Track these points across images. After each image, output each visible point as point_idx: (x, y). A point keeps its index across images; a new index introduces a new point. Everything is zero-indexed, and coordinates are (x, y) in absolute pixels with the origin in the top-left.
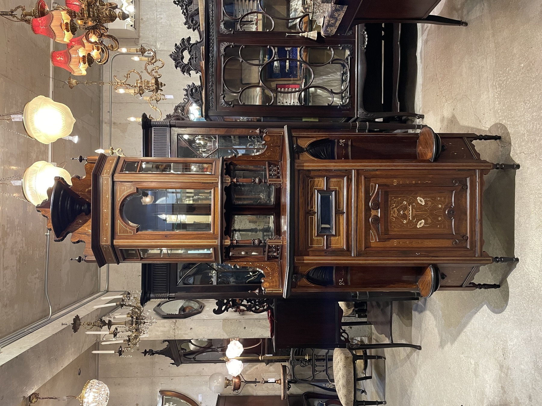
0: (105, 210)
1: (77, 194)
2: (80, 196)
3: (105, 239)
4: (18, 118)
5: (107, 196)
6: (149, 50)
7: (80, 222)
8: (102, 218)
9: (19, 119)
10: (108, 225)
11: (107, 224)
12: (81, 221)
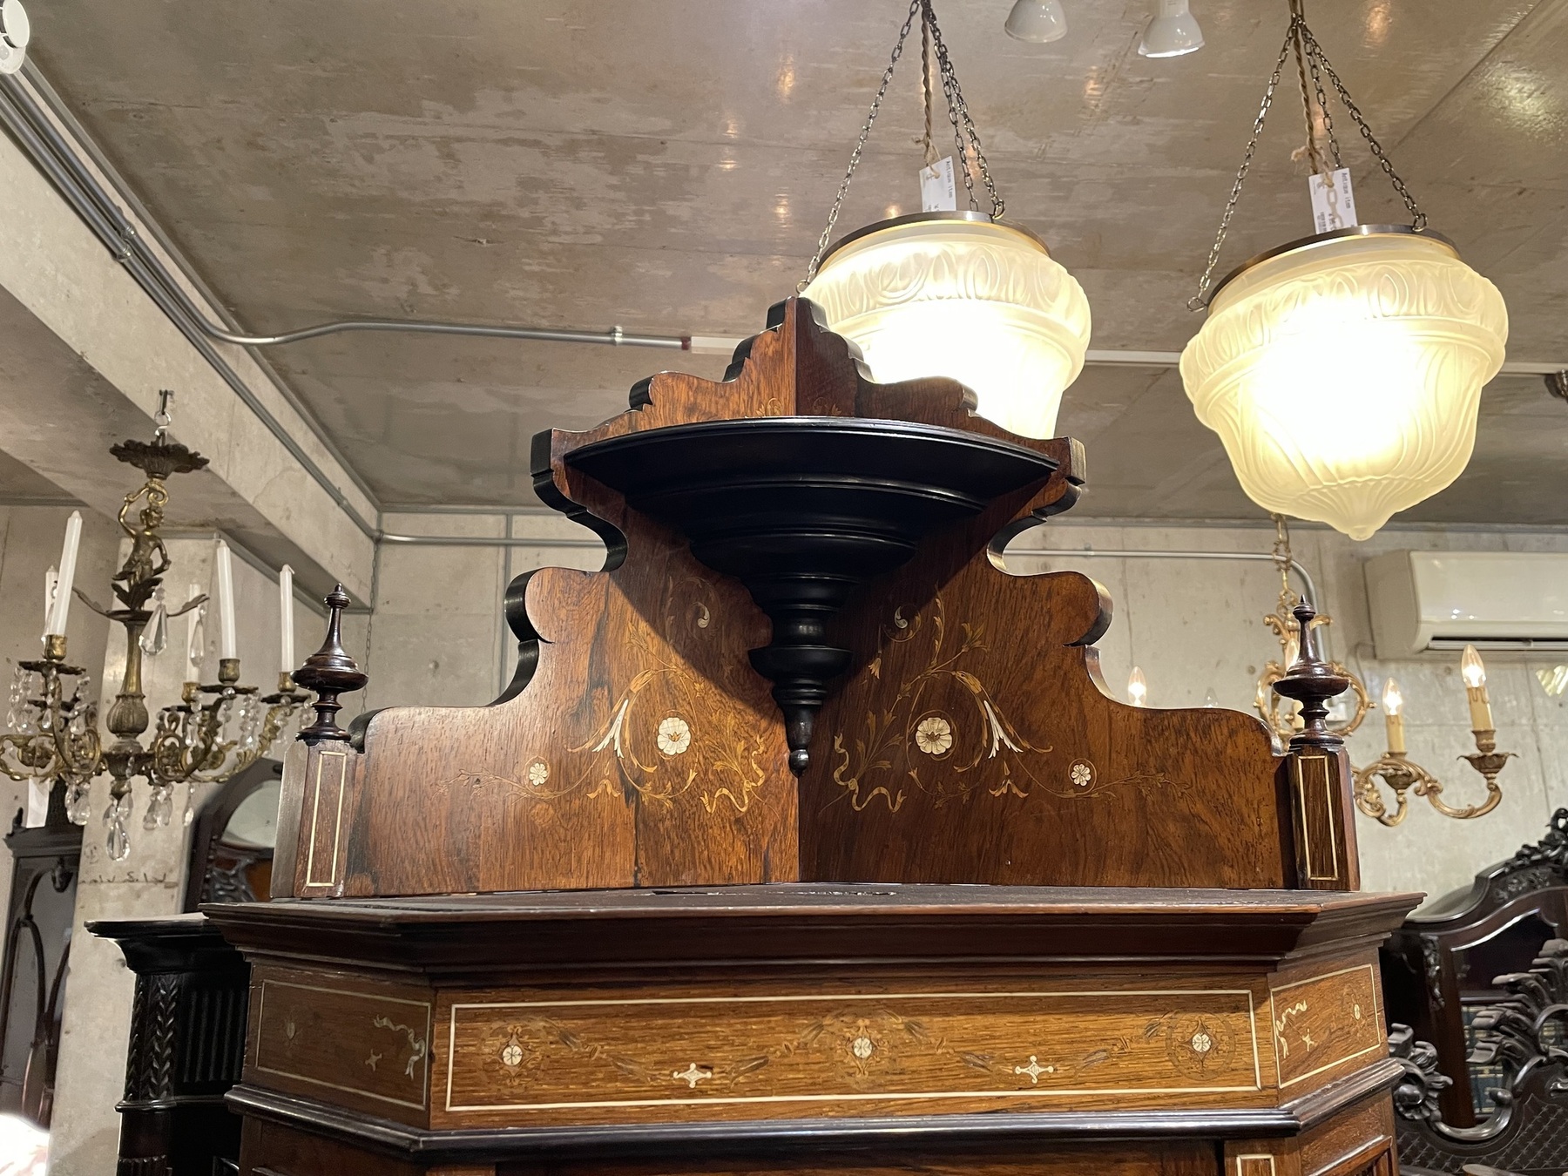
0: (863, 1048)
1: (933, 595)
2: (908, 617)
3: (513, 1056)
4: (1333, 206)
5: (1034, 1070)
6: (1495, 789)
7: (698, 615)
8: (772, 1010)
9: (1328, 211)
10: (683, 1090)
11: (693, 1076)
12: (703, 623)
